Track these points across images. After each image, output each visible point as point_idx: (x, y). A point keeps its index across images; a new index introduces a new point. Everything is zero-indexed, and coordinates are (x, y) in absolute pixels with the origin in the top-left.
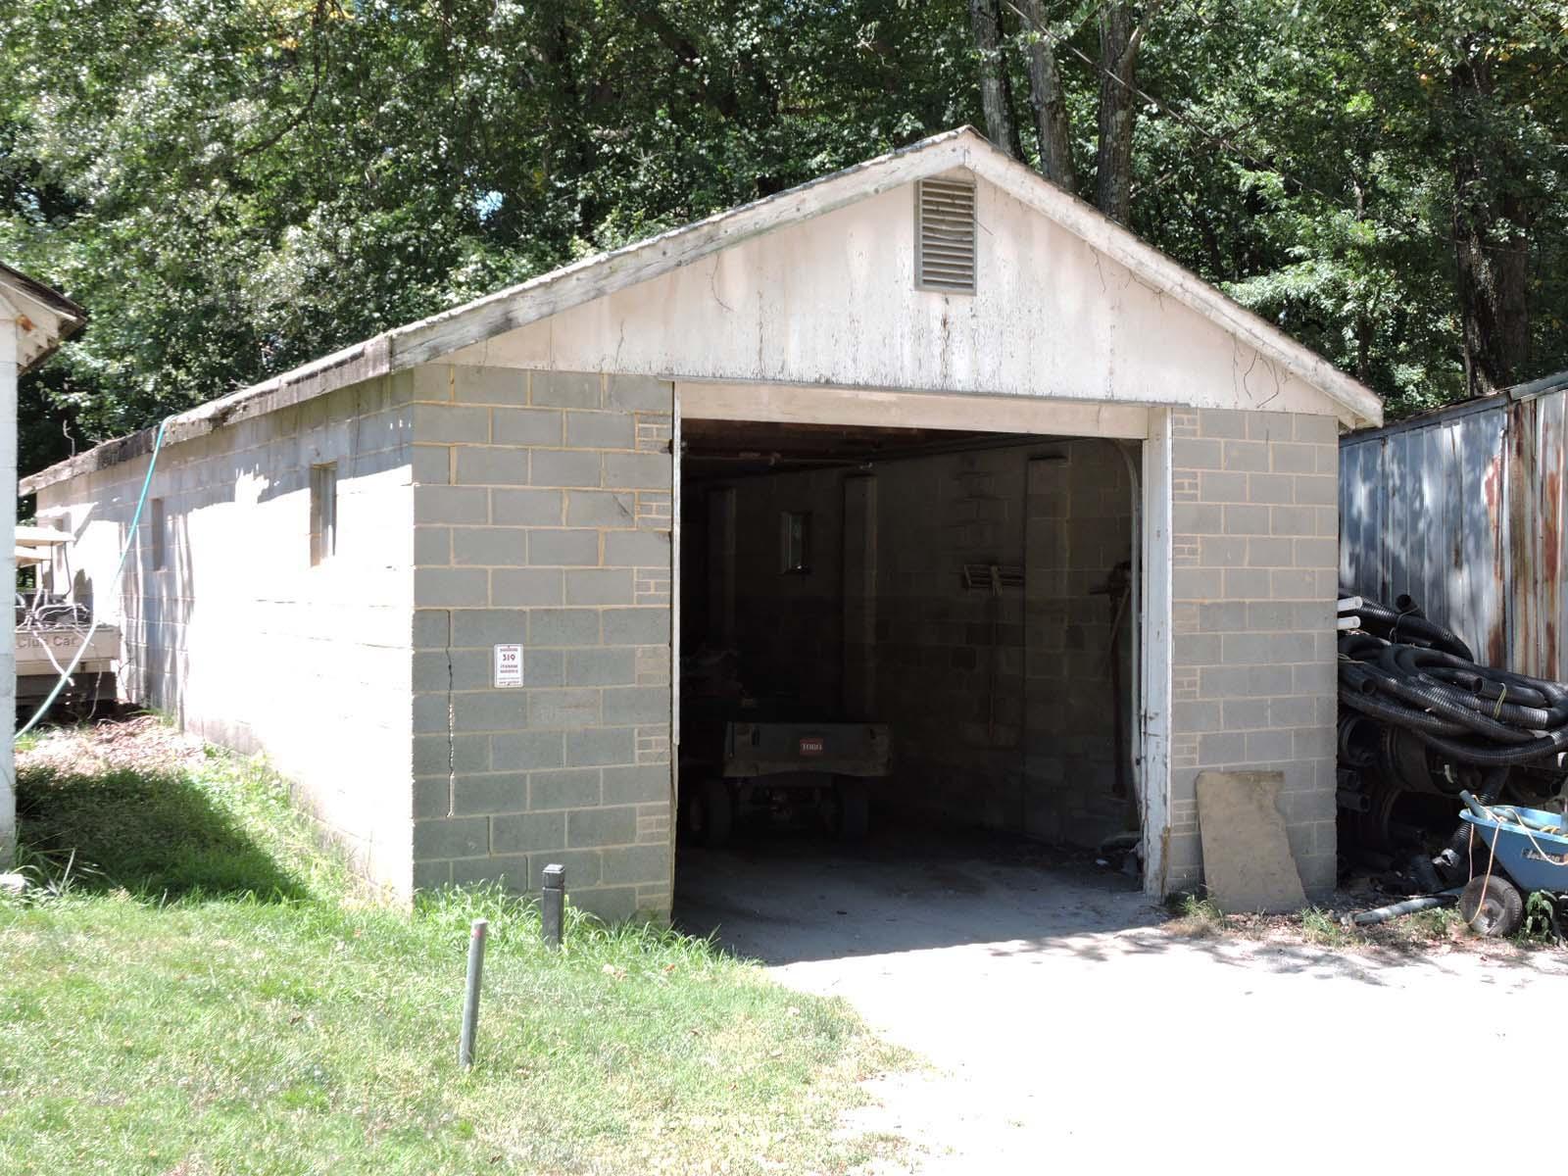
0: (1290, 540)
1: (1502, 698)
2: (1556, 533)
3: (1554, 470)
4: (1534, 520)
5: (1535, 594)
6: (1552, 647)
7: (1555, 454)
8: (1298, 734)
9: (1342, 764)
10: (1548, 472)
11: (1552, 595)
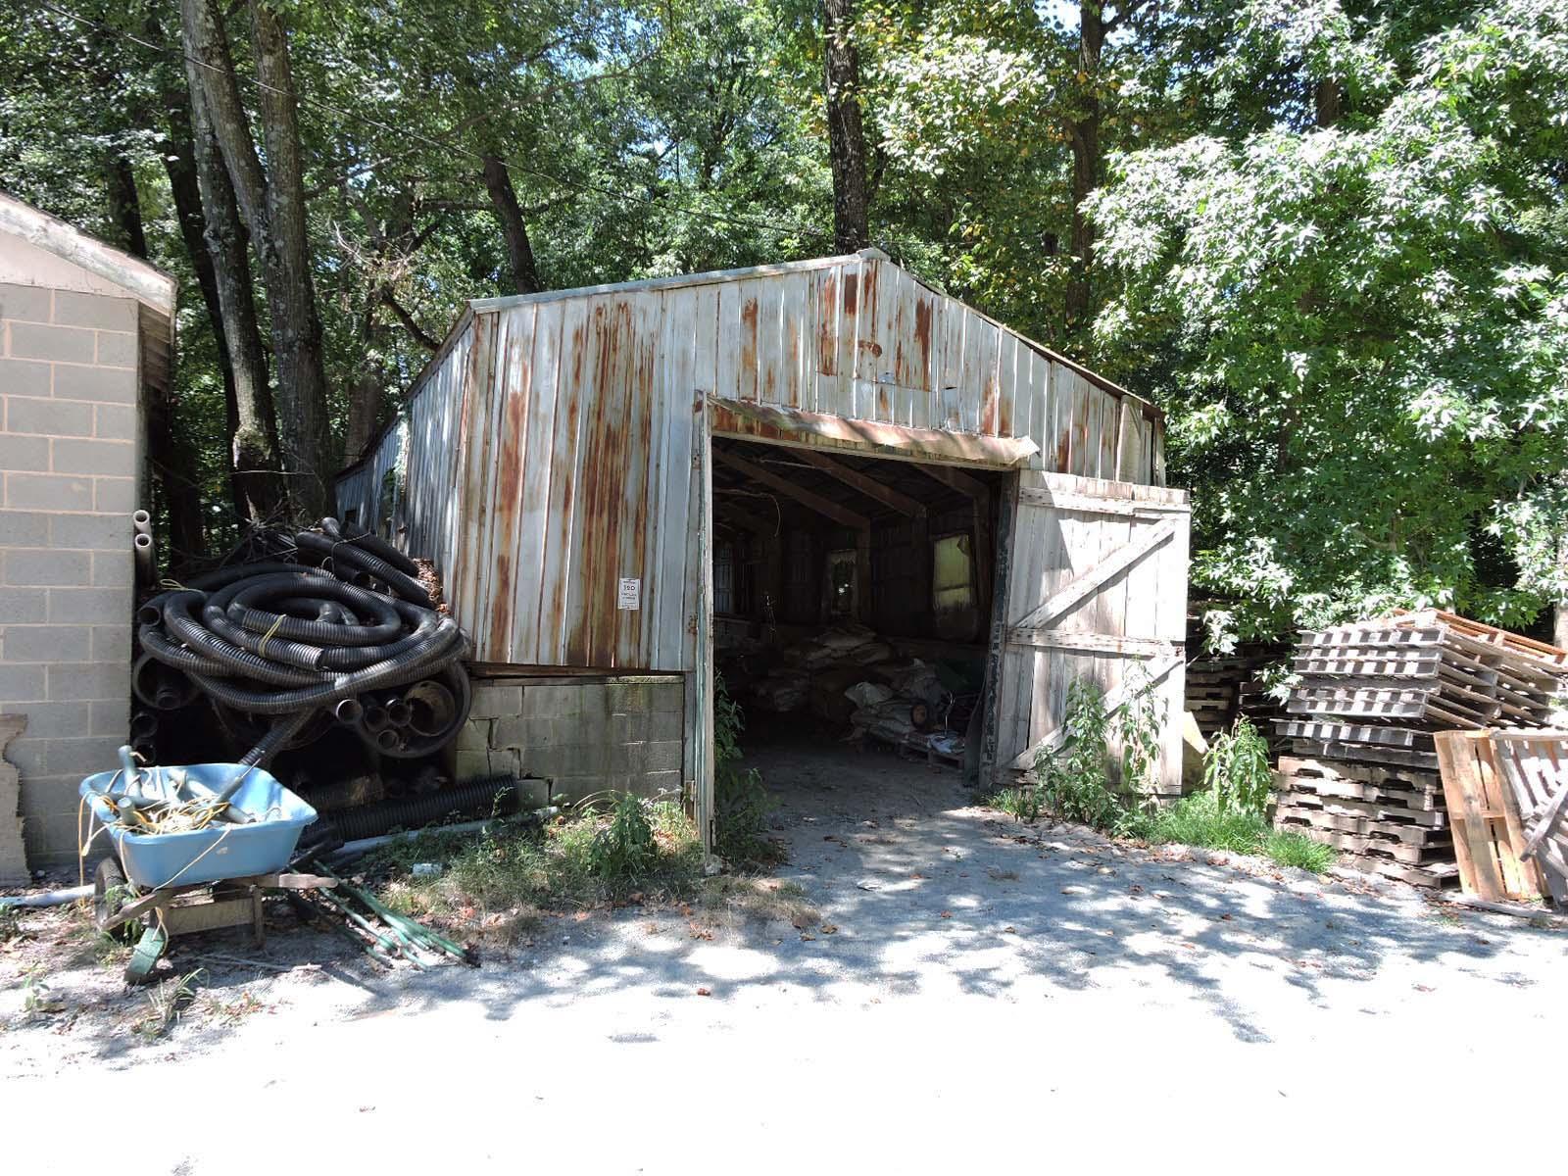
0: (46, 440)
1: (270, 633)
2: (517, 459)
3: (519, 389)
4: (487, 443)
5: (481, 525)
6: (504, 583)
7: (520, 373)
8: (52, 670)
9: (136, 704)
10: (510, 391)
11: (508, 526)
